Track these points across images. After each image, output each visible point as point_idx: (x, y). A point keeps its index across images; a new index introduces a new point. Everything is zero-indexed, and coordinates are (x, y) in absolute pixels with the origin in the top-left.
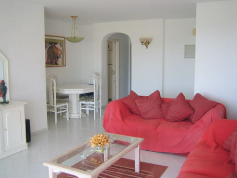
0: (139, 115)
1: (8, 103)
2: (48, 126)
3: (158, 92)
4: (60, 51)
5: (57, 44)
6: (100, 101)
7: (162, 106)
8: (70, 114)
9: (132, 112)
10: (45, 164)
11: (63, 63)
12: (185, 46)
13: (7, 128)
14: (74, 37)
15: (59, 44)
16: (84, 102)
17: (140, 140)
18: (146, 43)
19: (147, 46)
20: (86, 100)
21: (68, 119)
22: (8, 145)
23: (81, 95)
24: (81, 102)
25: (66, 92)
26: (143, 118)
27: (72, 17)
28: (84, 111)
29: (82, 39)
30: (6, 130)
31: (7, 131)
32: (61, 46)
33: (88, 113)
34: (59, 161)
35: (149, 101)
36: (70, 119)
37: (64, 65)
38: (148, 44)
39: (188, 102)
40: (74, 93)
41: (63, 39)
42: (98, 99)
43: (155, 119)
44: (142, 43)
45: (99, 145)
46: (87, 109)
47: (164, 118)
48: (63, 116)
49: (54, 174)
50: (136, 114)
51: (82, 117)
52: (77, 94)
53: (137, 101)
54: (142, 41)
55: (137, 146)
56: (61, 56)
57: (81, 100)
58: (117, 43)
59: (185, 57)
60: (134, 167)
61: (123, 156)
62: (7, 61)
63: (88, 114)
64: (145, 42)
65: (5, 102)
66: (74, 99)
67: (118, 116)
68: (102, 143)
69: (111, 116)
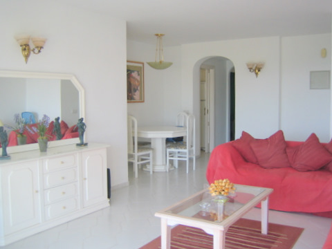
0: (257, 163)
1: (86, 144)
2: (129, 180)
3: (280, 133)
4: (138, 81)
5: (133, 71)
6: (194, 148)
7: (288, 151)
8: (154, 165)
9: (246, 160)
10: (157, 215)
11: (141, 98)
12: (311, 72)
13: (87, 177)
14: (161, 62)
15: (136, 72)
16: (173, 150)
17: (269, 191)
18: (256, 69)
19: (257, 74)
20: (176, 147)
21: (151, 173)
22: (87, 199)
23: (168, 141)
24: (168, 150)
25: (150, 135)
26: (262, 167)
27: (157, 35)
28: (171, 162)
29: (170, 64)
30: (85, 179)
31: (87, 181)
32: (139, 75)
33: (176, 164)
34: (175, 211)
35: (269, 145)
36: (153, 172)
37: (142, 100)
38: (259, 71)
39: (324, 146)
40: (158, 137)
41: (141, 65)
42: (192, 146)
43: (279, 168)
44: (250, 69)
45: (223, 193)
46: (176, 159)
47: (291, 167)
48: (144, 169)
49: (168, 227)
50: (252, 163)
51: (170, 171)
52: (162, 139)
53: (253, 145)
54: (250, 67)
55: (264, 199)
56: (139, 88)
57: (167, 147)
58: (212, 71)
59: (311, 89)
60: (260, 227)
61: (243, 215)
62: (83, 91)
63: (177, 166)
64: (254, 68)
65: (82, 144)
66: (159, 146)
67: (229, 163)
68: (226, 191)
69: (219, 164)
